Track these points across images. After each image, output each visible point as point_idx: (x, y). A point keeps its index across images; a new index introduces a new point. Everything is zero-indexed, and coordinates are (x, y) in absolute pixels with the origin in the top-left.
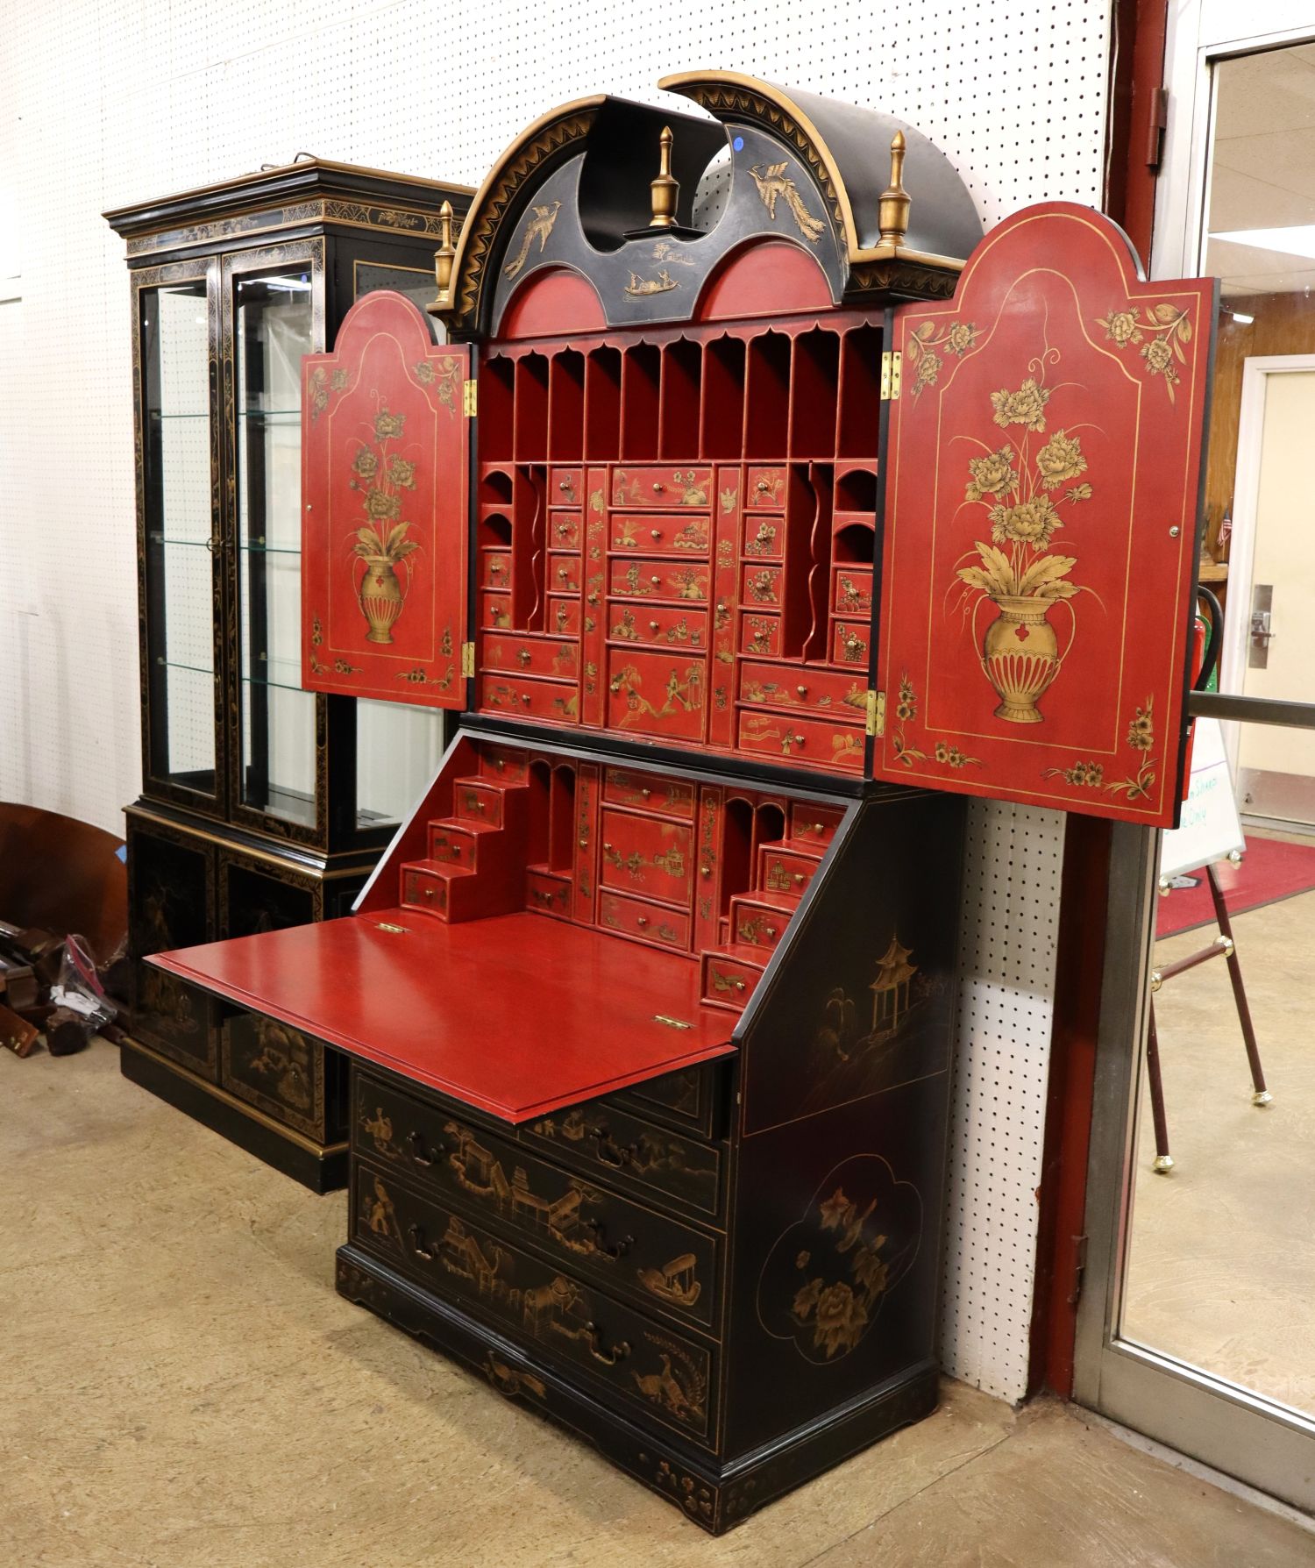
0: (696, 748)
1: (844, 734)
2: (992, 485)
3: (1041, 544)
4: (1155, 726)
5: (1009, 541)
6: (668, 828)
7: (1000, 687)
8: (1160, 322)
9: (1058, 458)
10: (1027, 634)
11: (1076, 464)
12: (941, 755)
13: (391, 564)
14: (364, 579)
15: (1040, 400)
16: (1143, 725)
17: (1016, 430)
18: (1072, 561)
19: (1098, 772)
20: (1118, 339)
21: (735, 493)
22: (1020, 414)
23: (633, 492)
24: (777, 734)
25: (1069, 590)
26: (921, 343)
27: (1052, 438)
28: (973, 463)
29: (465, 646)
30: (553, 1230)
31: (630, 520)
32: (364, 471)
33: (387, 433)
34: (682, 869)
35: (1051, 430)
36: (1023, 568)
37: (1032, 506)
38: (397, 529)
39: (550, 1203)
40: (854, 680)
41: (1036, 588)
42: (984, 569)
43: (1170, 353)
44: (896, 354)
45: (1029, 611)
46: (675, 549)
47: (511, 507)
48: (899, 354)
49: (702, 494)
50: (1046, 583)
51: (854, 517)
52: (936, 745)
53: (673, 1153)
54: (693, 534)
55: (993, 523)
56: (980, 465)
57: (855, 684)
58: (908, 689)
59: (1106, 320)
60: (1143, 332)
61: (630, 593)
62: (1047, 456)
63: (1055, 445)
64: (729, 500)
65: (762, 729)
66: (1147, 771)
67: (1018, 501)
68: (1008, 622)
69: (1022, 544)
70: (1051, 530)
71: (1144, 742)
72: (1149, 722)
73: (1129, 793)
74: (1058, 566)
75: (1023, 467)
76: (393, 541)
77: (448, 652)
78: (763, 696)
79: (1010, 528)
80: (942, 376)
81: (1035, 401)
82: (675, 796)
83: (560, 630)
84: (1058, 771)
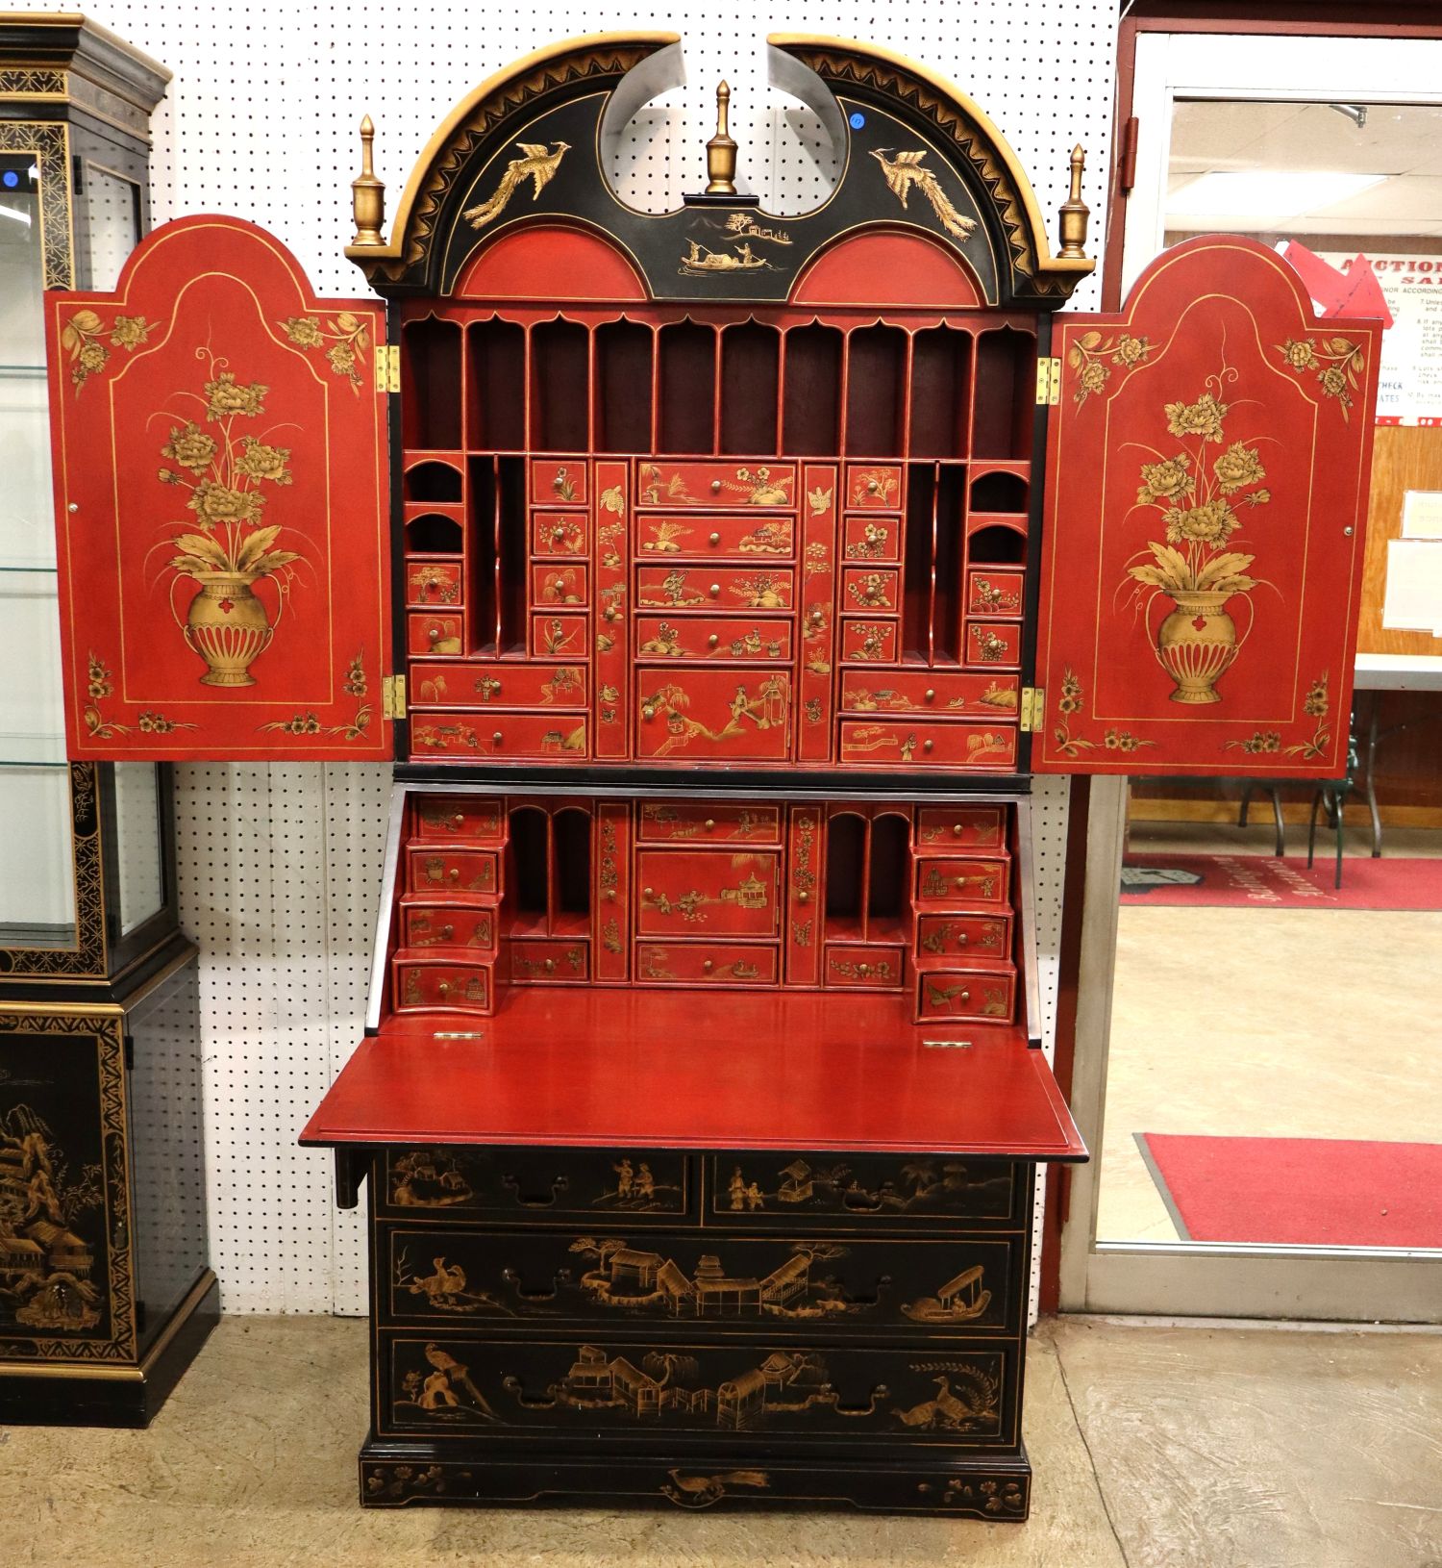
0: (783, 767)
1: (981, 733)
2: (1166, 489)
3: (1219, 543)
4: (1329, 694)
5: (1185, 540)
6: (740, 859)
7: (1176, 674)
8: (1335, 353)
9: (1236, 466)
10: (1205, 624)
11: (1255, 472)
12: (1112, 742)
13: (248, 582)
14: (193, 603)
15: (1217, 414)
16: (1319, 695)
17: (1192, 441)
18: (1251, 558)
19: (1276, 739)
20: (1296, 364)
21: (828, 493)
22: (1196, 426)
23: (672, 489)
24: (895, 741)
25: (1248, 584)
26: (1085, 352)
27: (1230, 449)
28: (1145, 469)
29: (388, 682)
30: (766, 1306)
31: (669, 522)
32: (187, 458)
33: (231, 408)
34: (764, 899)
35: (1229, 440)
36: (1200, 565)
37: (1210, 509)
38: (257, 535)
39: (760, 1280)
40: (993, 679)
41: (1213, 583)
42: (1158, 566)
43: (1344, 380)
44: (1054, 360)
45: (1205, 604)
46: (741, 554)
47: (463, 505)
48: (1059, 361)
49: (781, 494)
50: (1224, 578)
51: (994, 519)
52: (1106, 733)
53: (949, 1174)
54: (770, 537)
55: (1167, 525)
56: (1153, 470)
57: (994, 683)
58: (1072, 683)
59: (1284, 347)
60: (1320, 360)
61: (670, 604)
62: (1225, 464)
63: (1233, 454)
64: (820, 501)
65: (874, 738)
66: (1322, 733)
67: (1194, 504)
68: (1184, 614)
69: (1198, 543)
70: (1229, 530)
71: (1319, 709)
72: (1324, 692)
73: (1306, 754)
74: (1235, 564)
75: (1199, 472)
76: (251, 550)
77: (360, 689)
78: (874, 704)
79: (1186, 529)
80: (1110, 385)
81: (1212, 414)
82: (751, 822)
83: (553, 652)
84: (1236, 743)
